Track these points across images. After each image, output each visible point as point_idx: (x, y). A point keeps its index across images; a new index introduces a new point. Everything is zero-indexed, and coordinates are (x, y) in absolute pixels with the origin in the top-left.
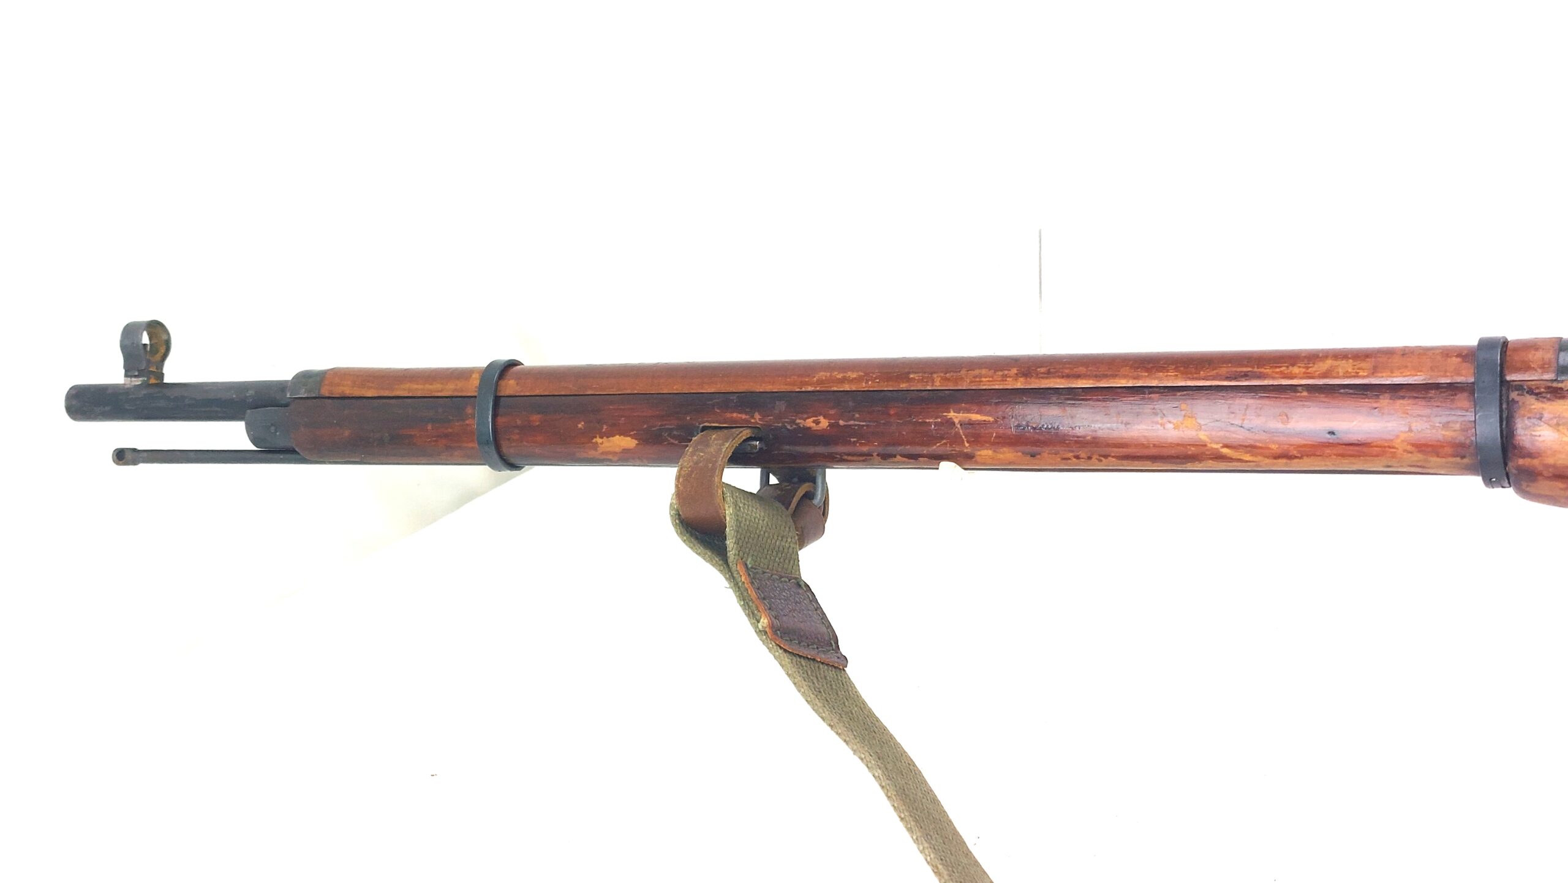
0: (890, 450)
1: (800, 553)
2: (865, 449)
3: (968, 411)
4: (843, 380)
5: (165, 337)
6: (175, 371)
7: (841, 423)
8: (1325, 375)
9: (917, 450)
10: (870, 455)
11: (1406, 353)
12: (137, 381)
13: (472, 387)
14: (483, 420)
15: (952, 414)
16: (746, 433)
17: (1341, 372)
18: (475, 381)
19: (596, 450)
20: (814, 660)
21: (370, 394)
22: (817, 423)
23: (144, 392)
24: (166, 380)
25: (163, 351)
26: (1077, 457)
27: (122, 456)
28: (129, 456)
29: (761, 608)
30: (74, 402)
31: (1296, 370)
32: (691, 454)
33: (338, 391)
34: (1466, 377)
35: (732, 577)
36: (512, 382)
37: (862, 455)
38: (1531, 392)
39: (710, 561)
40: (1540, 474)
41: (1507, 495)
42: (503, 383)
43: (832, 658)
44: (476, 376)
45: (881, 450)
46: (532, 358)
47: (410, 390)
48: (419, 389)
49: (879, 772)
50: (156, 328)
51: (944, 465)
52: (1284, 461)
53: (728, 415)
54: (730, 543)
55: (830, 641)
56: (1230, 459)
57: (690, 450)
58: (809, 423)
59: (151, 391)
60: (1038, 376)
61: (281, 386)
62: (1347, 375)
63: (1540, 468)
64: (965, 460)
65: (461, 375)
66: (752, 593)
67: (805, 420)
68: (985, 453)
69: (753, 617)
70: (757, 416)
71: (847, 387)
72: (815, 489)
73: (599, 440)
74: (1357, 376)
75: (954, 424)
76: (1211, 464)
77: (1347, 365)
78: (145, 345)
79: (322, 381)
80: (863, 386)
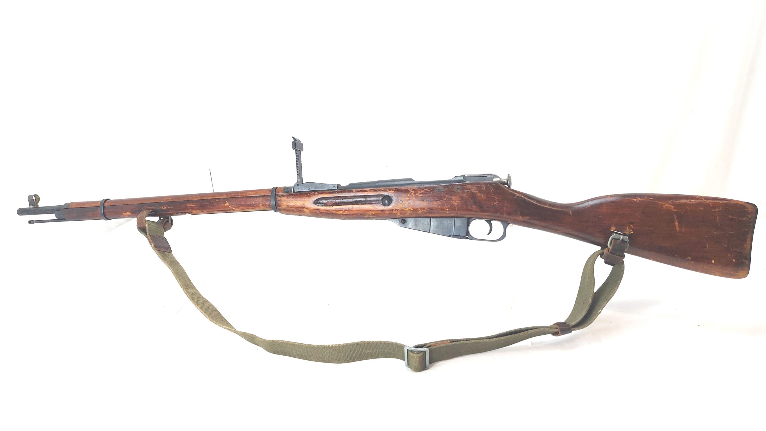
0: (178, 212)
1: (165, 233)
2: (173, 212)
3: (190, 204)
4: (168, 200)
5: (38, 197)
6: (41, 204)
7: (168, 207)
8: (249, 195)
9: (182, 212)
10: (174, 213)
11: (262, 190)
12: (32, 207)
13: (99, 205)
14: (101, 210)
15: (188, 205)
16: (151, 210)
17: (251, 194)
18: (100, 203)
19: (123, 215)
20: (164, 251)
21: (79, 207)
22: (164, 208)
23: (34, 209)
24: (39, 206)
25: (38, 200)
26: (210, 211)
27: (30, 222)
28: (31, 222)
29: (152, 242)
30: (19, 212)
31: (244, 194)
32: (140, 215)
33: (73, 207)
34: (270, 194)
35: (147, 238)
36: (107, 203)
37: (173, 213)
38: (279, 196)
39: (144, 235)
40: (281, 210)
41: (278, 214)
42: (105, 203)
43: (169, 251)
44: (100, 202)
45: (176, 212)
46: (112, 198)
47: (87, 206)
48: (88, 205)
49: (172, 270)
50: (36, 196)
51: (186, 214)
52: (243, 210)
53: (148, 207)
54: (147, 231)
55: (168, 248)
56: (234, 210)
57: (140, 214)
58: (163, 208)
59: (35, 208)
60: (203, 197)
61: (61, 206)
62: (252, 195)
63: (281, 209)
64: (191, 213)
65: (96, 202)
66: (151, 240)
67: (162, 207)
68: (194, 211)
69: (151, 244)
70: (153, 207)
71: (169, 201)
72: (169, 220)
73: (124, 213)
74: (253, 195)
75: (188, 207)
76: (232, 211)
77: (252, 193)
78: (34, 200)
79: (70, 205)
80: (172, 201)
